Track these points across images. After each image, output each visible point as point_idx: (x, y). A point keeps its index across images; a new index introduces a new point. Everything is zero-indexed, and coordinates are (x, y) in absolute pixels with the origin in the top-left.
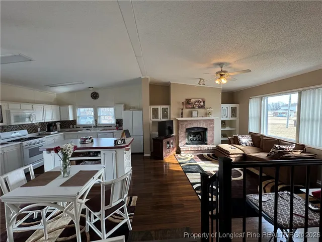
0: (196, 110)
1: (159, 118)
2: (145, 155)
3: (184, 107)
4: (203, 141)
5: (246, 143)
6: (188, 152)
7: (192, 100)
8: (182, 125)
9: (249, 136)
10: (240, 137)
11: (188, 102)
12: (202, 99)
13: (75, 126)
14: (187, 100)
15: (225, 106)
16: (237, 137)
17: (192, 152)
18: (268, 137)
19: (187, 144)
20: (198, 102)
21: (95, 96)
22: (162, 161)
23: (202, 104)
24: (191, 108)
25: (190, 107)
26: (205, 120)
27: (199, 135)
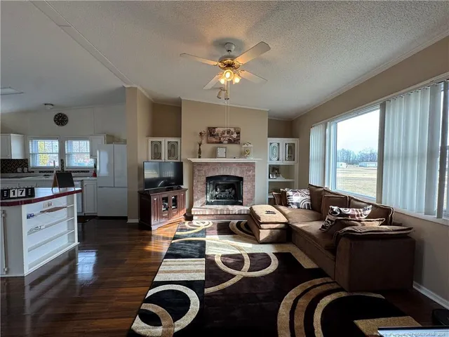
0: (225, 146)
1: (163, 158)
2: (130, 221)
3: (204, 141)
4: (236, 199)
5: (298, 204)
6: (206, 217)
7: (217, 130)
8: (199, 170)
9: (306, 192)
10: (290, 193)
11: (211, 133)
12: (235, 128)
13: (25, 169)
14: (209, 128)
15: (275, 141)
16: (285, 193)
17: (211, 217)
18: (332, 193)
19: (208, 203)
20: (228, 132)
21: (61, 120)
22: (148, 232)
23: (235, 136)
24: (216, 143)
25: (214, 140)
26: (238, 164)
27: (230, 190)
